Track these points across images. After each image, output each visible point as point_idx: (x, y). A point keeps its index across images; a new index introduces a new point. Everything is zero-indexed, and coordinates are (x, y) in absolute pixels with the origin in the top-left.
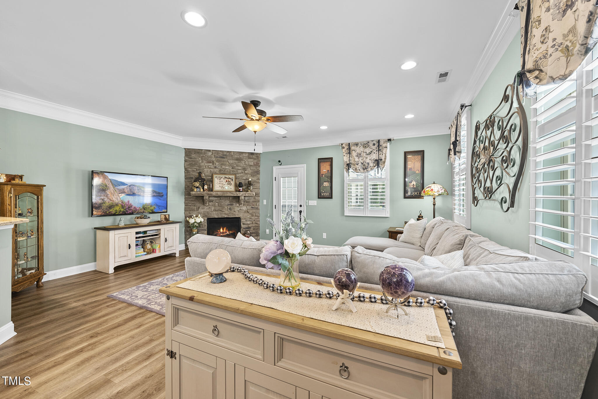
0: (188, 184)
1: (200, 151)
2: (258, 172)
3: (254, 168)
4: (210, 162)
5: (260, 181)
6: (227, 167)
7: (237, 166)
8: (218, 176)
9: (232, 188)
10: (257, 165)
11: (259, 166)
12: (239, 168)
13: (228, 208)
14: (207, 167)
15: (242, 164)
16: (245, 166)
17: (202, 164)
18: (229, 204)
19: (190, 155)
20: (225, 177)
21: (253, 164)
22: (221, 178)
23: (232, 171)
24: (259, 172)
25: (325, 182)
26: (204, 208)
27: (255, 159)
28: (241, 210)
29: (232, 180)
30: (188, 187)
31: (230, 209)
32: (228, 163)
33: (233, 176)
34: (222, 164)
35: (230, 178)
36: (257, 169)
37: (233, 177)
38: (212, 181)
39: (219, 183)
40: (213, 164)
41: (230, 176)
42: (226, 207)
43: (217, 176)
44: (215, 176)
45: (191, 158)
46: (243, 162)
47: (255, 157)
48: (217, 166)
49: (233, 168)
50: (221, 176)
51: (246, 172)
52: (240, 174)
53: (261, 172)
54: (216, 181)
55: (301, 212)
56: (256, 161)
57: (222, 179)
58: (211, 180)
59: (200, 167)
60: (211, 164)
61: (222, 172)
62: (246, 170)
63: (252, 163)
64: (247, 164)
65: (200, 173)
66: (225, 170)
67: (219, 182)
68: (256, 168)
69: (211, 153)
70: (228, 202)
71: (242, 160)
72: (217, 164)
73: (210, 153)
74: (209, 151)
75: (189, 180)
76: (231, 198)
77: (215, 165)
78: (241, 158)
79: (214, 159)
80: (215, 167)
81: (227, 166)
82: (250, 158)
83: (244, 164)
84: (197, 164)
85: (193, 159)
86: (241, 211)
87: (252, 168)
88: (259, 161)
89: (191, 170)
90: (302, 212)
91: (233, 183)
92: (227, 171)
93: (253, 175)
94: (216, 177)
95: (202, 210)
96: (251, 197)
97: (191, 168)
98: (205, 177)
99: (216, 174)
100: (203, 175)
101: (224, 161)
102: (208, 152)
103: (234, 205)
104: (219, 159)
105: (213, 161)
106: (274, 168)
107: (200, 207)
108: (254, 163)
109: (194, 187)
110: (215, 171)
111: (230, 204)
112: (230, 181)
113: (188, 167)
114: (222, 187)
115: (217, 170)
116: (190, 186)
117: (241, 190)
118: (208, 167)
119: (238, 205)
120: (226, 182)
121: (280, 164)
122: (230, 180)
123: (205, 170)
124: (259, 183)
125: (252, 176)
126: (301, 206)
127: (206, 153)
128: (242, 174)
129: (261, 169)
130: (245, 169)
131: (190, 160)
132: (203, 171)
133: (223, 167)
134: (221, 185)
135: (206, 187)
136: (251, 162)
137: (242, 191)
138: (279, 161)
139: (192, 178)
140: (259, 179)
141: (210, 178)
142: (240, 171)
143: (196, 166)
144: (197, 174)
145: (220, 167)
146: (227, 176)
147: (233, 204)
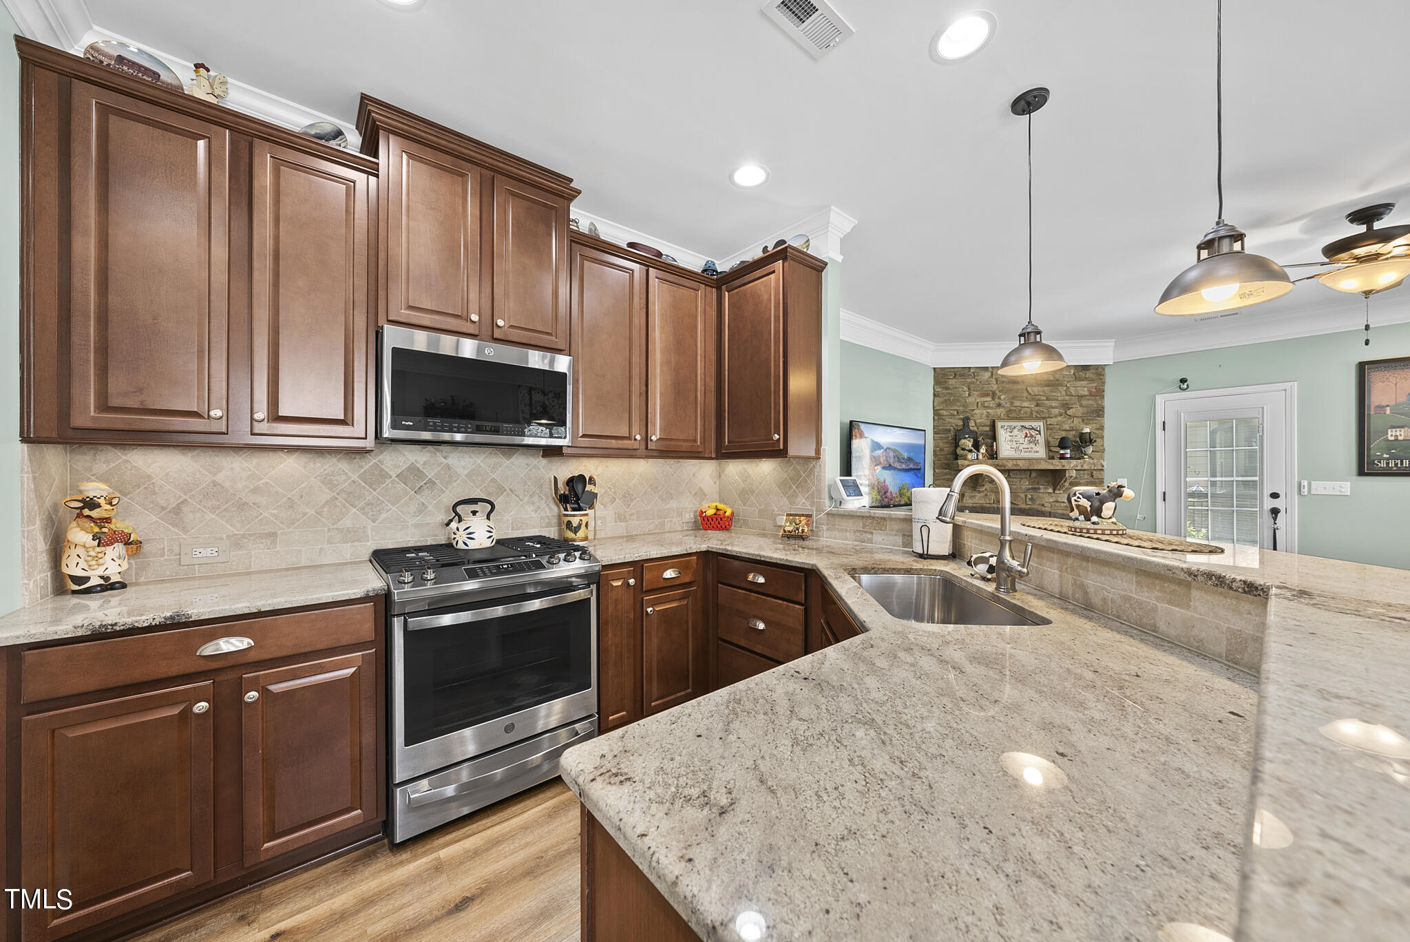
0: (941, 445)
1: (966, 372)
2: (1099, 412)
3: (1091, 402)
4: (987, 395)
5: (1106, 433)
6: (1025, 404)
7: (1048, 399)
8: (1006, 424)
9: (1041, 452)
10: (1099, 393)
11: (1103, 397)
12: (1054, 404)
13: (1026, 496)
14: (979, 405)
15: (1061, 394)
16: (1067, 398)
17: (970, 400)
18: (1029, 489)
19: (946, 382)
20: (1022, 426)
21: (1087, 393)
22: (1012, 429)
23: (1037, 412)
24: (1103, 411)
25: (1392, 427)
26: (974, 496)
27: (1092, 380)
28: (1057, 502)
29: (1039, 431)
30: (942, 450)
31: (1031, 499)
32: (1026, 394)
33: (1041, 424)
34: (1014, 398)
35: (1033, 429)
36: (1097, 404)
37: (1039, 424)
38: (994, 437)
39: (1011, 441)
40: (993, 399)
41: (1035, 424)
42: (1022, 495)
43: (1003, 424)
44: (999, 424)
45: (947, 389)
46: (1063, 389)
47: (1091, 376)
48: (1002, 402)
49: (1037, 405)
50: (1013, 424)
51: (1070, 412)
52: (1056, 417)
53: (1106, 410)
54: (1002, 434)
55: (1275, 512)
56: (1095, 385)
57: (1016, 432)
58: (990, 433)
59: (965, 406)
60: (989, 399)
61: (1013, 415)
62: (1069, 409)
63: (1086, 389)
64: (1073, 393)
65: (966, 420)
66: (1020, 410)
67: (1010, 438)
68: (1096, 400)
69: (990, 374)
70: (1027, 483)
71: (1062, 385)
72: (1002, 397)
73: (987, 375)
74: (986, 369)
75: (944, 436)
76: (1034, 475)
77: (996, 400)
78: (1058, 380)
79: (995, 387)
80: (999, 405)
81: (1023, 401)
82: (1077, 379)
83: (1064, 393)
84: (958, 401)
85: (951, 389)
86: (1057, 504)
87: (1084, 402)
88: (1104, 383)
89: (948, 413)
90: (1283, 511)
91: (1041, 439)
92: (1026, 413)
93: (1085, 420)
94: (1002, 427)
95: (970, 501)
96: (1082, 472)
97: (946, 410)
98: (975, 429)
99: (1000, 419)
100: (972, 423)
101: (1017, 391)
102: (982, 373)
103: (1042, 491)
104: (1007, 386)
105: (994, 393)
106: (1160, 400)
107: (966, 494)
108: (1089, 391)
109: (963, 449)
110: (999, 414)
111: (1032, 489)
112: (1033, 434)
113: (941, 407)
114: (1017, 449)
115: (1000, 411)
116: (945, 449)
117: (1068, 456)
118: (982, 404)
119: (1051, 490)
120: (1026, 437)
121: (1185, 386)
122: (1033, 432)
123: (977, 411)
124: (1102, 437)
125: (1083, 421)
126: (1275, 496)
127: (978, 375)
128: (1060, 418)
129: (1109, 402)
130: (1066, 406)
131: (944, 391)
132: (972, 416)
133: (1017, 403)
134: (1014, 445)
135: (983, 450)
136: (1083, 388)
137: (1071, 458)
138: (1183, 381)
139: (950, 430)
140: (1102, 428)
141: (987, 429)
142: (1055, 411)
143: (958, 404)
144: (961, 423)
145: (1008, 405)
146: (1027, 424)
147: (1039, 489)
